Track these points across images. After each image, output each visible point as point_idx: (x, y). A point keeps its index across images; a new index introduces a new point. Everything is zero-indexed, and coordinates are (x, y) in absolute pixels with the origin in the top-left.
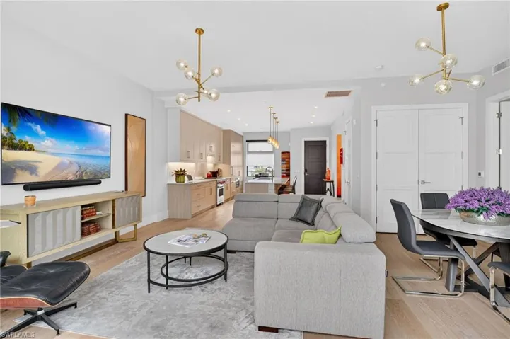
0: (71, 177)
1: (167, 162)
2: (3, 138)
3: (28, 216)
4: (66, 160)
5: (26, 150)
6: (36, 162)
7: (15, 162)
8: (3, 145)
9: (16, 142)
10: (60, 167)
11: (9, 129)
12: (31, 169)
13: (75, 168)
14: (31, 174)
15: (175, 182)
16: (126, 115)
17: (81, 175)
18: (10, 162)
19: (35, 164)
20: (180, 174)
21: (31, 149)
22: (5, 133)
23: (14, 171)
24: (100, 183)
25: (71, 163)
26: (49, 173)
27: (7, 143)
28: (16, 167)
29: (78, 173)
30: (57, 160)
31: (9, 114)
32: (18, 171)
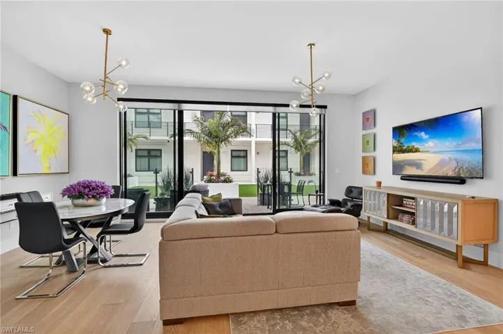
0: (450, 174)
2: (394, 147)
4: (446, 157)
5: (413, 152)
6: (421, 160)
7: (404, 161)
8: (394, 151)
9: (404, 148)
10: (441, 164)
11: (399, 141)
12: (417, 165)
13: (454, 164)
14: (416, 169)
18: (400, 161)
19: (422, 162)
21: (417, 151)
22: (395, 145)
23: (403, 166)
25: (450, 159)
26: (431, 170)
27: (397, 150)
28: (405, 164)
29: (457, 170)
30: (438, 157)
31: (399, 131)
32: (406, 167)
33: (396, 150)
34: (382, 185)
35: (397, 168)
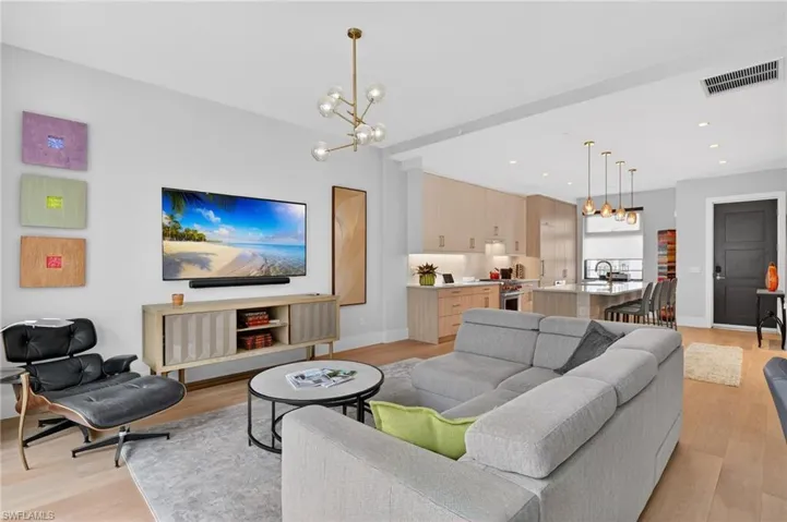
0: (254, 273)
1: (406, 252)
2: (164, 227)
3: (164, 317)
4: (248, 251)
5: (194, 240)
6: (207, 254)
7: (181, 254)
8: (164, 235)
9: (180, 231)
10: (240, 260)
11: (172, 217)
12: (202, 262)
13: (259, 262)
14: (202, 268)
15: (418, 284)
16: (334, 188)
17: (268, 271)
18: (172, 255)
19: (210, 257)
20: (427, 271)
21: (201, 239)
22: (166, 222)
23: (179, 264)
24: (288, 281)
25: (254, 255)
26: (226, 267)
27: (171, 233)
28: (182, 260)
29: (264, 268)
30: (236, 252)
31: (172, 199)
32: (184, 265)
35: (171, 268)
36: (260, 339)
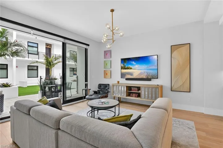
0: (144, 77)
3: (113, 85)
4: (143, 71)
5: (129, 69)
6: (133, 72)
7: (126, 72)
9: (126, 67)
10: (141, 74)
11: (124, 64)
12: (131, 74)
16: (171, 46)
18: (124, 73)
21: (131, 69)
22: (122, 66)
23: (125, 75)
24: (151, 80)
25: (144, 72)
26: (136, 76)
29: (147, 76)
30: (139, 71)
31: (124, 60)
32: (126, 75)
33: (122, 68)
34: (120, 83)
35: (123, 75)
36: (134, 95)
